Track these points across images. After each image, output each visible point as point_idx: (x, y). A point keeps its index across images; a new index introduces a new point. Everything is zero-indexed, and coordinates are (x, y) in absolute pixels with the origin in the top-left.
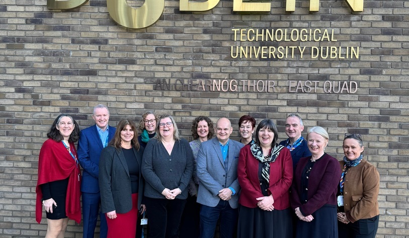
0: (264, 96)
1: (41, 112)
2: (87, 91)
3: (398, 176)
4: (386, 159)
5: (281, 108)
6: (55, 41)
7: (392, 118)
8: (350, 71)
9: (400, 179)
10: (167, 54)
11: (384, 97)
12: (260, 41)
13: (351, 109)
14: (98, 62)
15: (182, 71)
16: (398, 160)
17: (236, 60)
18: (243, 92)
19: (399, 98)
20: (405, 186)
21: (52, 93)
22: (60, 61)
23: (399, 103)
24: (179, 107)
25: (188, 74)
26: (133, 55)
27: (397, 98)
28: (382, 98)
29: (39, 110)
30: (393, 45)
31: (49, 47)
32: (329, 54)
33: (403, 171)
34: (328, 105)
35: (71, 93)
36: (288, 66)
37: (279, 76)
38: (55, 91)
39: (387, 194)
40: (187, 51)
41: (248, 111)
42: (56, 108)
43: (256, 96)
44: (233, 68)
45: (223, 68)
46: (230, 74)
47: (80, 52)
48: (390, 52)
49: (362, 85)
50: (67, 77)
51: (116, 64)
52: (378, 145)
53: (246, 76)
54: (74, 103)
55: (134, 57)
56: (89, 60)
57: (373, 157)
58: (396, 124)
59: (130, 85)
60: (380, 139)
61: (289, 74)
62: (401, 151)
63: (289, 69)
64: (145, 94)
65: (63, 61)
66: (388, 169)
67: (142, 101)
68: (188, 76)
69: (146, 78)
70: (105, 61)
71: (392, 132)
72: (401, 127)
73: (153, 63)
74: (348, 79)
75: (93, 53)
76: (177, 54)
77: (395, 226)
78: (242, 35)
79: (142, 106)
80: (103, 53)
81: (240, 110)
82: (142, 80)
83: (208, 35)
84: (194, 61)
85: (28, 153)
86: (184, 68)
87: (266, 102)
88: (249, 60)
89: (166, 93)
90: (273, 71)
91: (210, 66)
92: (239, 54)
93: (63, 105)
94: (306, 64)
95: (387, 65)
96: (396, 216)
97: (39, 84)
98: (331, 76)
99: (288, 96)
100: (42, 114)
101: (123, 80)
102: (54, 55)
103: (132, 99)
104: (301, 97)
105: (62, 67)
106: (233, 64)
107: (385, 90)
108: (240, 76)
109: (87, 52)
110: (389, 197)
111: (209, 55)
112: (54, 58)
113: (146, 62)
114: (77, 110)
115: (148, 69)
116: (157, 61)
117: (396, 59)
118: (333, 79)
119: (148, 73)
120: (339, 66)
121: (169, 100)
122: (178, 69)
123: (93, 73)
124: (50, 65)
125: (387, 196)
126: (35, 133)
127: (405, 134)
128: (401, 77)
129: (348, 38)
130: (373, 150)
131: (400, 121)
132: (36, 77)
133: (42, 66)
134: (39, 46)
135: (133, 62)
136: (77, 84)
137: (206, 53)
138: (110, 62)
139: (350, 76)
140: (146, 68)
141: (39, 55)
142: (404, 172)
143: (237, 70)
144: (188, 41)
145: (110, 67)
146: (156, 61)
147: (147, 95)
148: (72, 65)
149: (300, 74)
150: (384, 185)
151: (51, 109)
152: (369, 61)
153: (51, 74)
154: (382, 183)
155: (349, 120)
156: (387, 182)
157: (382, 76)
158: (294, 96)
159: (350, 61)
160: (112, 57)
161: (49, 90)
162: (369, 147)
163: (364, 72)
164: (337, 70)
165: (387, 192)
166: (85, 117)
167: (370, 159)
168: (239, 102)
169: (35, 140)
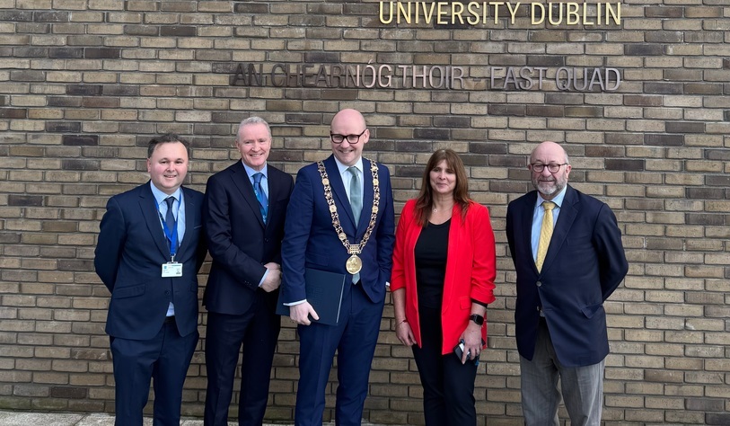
0: (444, 96)
1: (9, 130)
2: (99, 89)
3: (705, 252)
4: (681, 219)
5: (476, 119)
7: (690, 139)
8: (605, 49)
9: (710, 259)
10: (257, 16)
11: (672, 97)
13: (609, 122)
14: (122, 32)
15: (285, 49)
16: (704, 222)
17: (388, 27)
18: (403, 89)
19: (700, 100)
20: (719, 272)
21: (30, 93)
22: (49, 31)
23: (702, 109)
24: (280, 117)
25: (296, 54)
27: (697, 101)
28: (668, 99)
29: (4, 127)
31: (29, 4)
33: (715, 241)
34: (566, 113)
35: (68, 93)
36: (488, 40)
37: (472, 58)
38: (37, 89)
39: (686, 288)
40: (297, 10)
41: (414, 126)
42: (37, 122)
43: (428, 96)
44: (384, 43)
45: (364, 43)
46: (377, 53)
47: (88, 13)
48: (680, 12)
49: (628, 74)
50: (62, 61)
51: (157, 35)
52: (664, 191)
53: (409, 58)
54: (73, 114)
55: (194, 21)
56: (104, 29)
57: (656, 215)
58: (698, 150)
59: (185, 75)
60: (669, 180)
61: (489, 55)
62: (709, 203)
63: (490, 45)
64: (214, 93)
65: (55, 31)
66: (685, 239)
67: (208, 107)
68: (298, 57)
69: (214, 63)
70: (136, 31)
71: (690, 166)
72: (707, 155)
73: (229, 34)
74: (601, 64)
75: (112, 15)
76: (276, 17)
77: (704, 352)
79: (207, 117)
80: (133, 15)
81: (398, 124)
82: (208, 67)
84: (309, 30)
86: (289, 44)
87: (447, 108)
88: (414, 28)
89: (254, 92)
90: (460, 49)
91: (339, 39)
93: (51, 116)
94: (522, 36)
95: (676, 37)
96: (704, 332)
97: (5, 76)
98: (569, 58)
99: (489, 97)
100: (9, 135)
101: (170, 67)
102: (36, 21)
103: (188, 103)
104: (515, 98)
105: (52, 43)
106: (383, 36)
107: (674, 85)
108: (397, 58)
109: (100, 14)
110: (689, 294)
111: (338, 18)
112: (38, 25)
113: (216, 31)
114: (78, 127)
115: (219, 44)
116: (238, 29)
117: (694, 25)
118: (573, 64)
119: (219, 52)
120: (583, 39)
121: (261, 105)
122: (278, 44)
123: (111, 53)
124: (29, 39)
125: (685, 292)
127: (716, 169)
128: (704, 59)
130: (655, 200)
131: (705, 144)
133: (13, 40)
134: (9, 3)
135: (190, 32)
136: (79, 74)
137: (333, 14)
138: (144, 32)
139: (605, 57)
140: (216, 43)
141: (7, 20)
142: (717, 244)
143: (392, 46)
145: (146, 42)
146: (235, 30)
147: (216, 95)
148: (71, 39)
149: (512, 54)
150: (678, 271)
151: (27, 125)
152: (640, 30)
153: (30, 56)
154: (674, 267)
155: (606, 143)
156: (685, 265)
157: (666, 59)
158: (501, 97)
159: (606, 30)
160: (150, 23)
161: (25, 89)
162: (647, 195)
163: (633, 50)
164: (580, 46)
165: (685, 284)
166: (93, 140)
167: (650, 219)
168: (395, 108)
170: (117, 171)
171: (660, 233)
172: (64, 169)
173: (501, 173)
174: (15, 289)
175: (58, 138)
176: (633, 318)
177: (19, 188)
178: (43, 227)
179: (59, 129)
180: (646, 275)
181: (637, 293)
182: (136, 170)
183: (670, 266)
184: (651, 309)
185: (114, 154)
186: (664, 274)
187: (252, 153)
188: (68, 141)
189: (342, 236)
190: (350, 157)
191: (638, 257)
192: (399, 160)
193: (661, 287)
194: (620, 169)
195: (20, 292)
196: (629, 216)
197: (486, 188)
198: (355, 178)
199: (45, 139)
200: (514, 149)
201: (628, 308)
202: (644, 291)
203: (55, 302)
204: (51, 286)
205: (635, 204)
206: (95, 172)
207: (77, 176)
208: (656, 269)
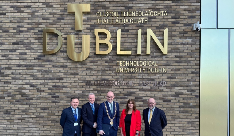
0: (130, 87)
1: (40, 95)
2: (59, 86)
3: (183, 119)
4: (178, 112)
5: (136, 92)
6: (46, 66)
7: (180, 96)
8: (163, 77)
9: (184, 120)
10: (91, 71)
11: (177, 87)
12: (128, 66)
13: (164, 92)
14: (63, 74)
15: (97, 78)
16: (183, 113)
17: (118, 73)
18: (121, 86)
20: (186, 123)
21: (45, 87)
22: (48, 74)
23: (183, 90)
24: (96, 92)
26: (77, 72)
27: (182, 88)
29: (39, 94)
30: (179, 67)
31: (44, 69)
32: (155, 71)
33: (185, 116)
34: (155, 91)
35: (52, 87)
36: (139, 76)
37: (135, 79)
39: (179, 126)
40: (99, 70)
41: (124, 93)
42: (46, 93)
43: (127, 87)
44: (117, 76)
45: (113, 76)
46: (116, 79)
47: (56, 71)
48: (178, 70)
49: (168, 83)
50: (51, 80)
51: (70, 75)
52: (175, 106)
53: (123, 80)
54: (53, 91)
55: (78, 72)
56: (60, 74)
57: (173, 111)
58: (182, 98)
59: (76, 83)
60: (176, 104)
61: (139, 79)
62: (184, 109)
63: (139, 77)
64: (82, 87)
66: (179, 116)
67: (81, 90)
68: (100, 79)
69: (82, 81)
70: (66, 74)
71: (180, 101)
72: (184, 99)
73: (85, 75)
75: (61, 71)
76: (95, 71)
78: (120, 63)
79: (81, 92)
80: (65, 71)
81: (120, 93)
82: (81, 82)
83: (107, 64)
84: (102, 74)
85: (35, 111)
87: (130, 90)
88: (124, 73)
89: (91, 87)
90: (133, 78)
91: (108, 76)
92: (120, 71)
93: (49, 92)
94: (146, 75)
95: (178, 75)
96: (183, 135)
97: (39, 84)
98: (155, 79)
99: (139, 87)
100: (40, 96)
101: (74, 81)
102: (45, 72)
103: (77, 89)
104: (144, 87)
105: (49, 77)
106: (117, 75)
107: (177, 85)
108: (120, 79)
109: (59, 71)
110: (180, 127)
111: (108, 71)
112: (46, 73)
113: (83, 74)
114: (55, 94)
115: (83, 77)
116: (87, 74)
117: (181, 72)
120: (158, 75)
121: (92, 89)
122: (96, 77)
123: (61, 79)
124: (44, 76)
125: (179, 127)
126: (37, 103)
127: (185, 102)
128: (183, 79)
129: (162, 64)
130: (173, 108)
132: (38, 81)
133: (41, 76)
134: (39, 68)
135: (77, 74)
136: (55, 83)
137: (107, 70)
139: (163, 79)
141: (39, 72)
142: (185, 117)
144: (99, 66)
145: (68, 76)
148: (53, 76)
149: (144, 78)
150: (178, 122)
151: (44, 94)
152: (170, 73)
153: (44, 79)
154: (177, 122)
155: (163, 97)
156: (179, 121)
157: (175, 79)
158: (141, 87)
159: (163, 74)
160: (69, 73)
161: (44, 86)
162: (171, 107)
163: (169, 78)
164: (158, 77)
165: (179, 125)
166: (58, 97)
167: (172, 112)
168: (120, 90)
169: (38, 106)
170: (63, 103)
171: (174, 115)
172: (52, 102)
173: (142, 103)
174: (42, 127)
175: (50, 96)
177: (43, 106)
178: (48, 114)
179: (51, 94)
180: (171, 123)
181: (169, 127)
182: (67, 103)
184: (172, 130)
185: (62, 99)
186: (175, 123)
187: (91, 101)
188: (53, 97)
189: (109, 117)
190: (111, 101)
191: (169, 120)
192: (121, 100)
193: (174, 126)
194: (166, 102)
195: (44, 128)
196: (167, 112)
197: (138, 106)
198: (112, 105)
199: (48, 96)
200: (144, 98)
201: (167, 130)
202: (171, 126)
203: (51, 129)
204: (50, 126)
205: (169, 109)
206: (58, 103)
207: (55, 104)
208: (173, 122)
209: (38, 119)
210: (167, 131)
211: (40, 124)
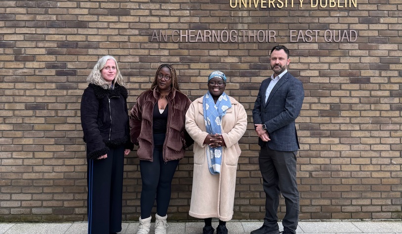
0: (265, 46)
1: (25, 68)
2: (76, 44)
3: (400, 124)
4: (388, 107)
7: (392, 67)
8: (349, 20)
10: (163, 4)
11: (383, 45)
13: (352, 58)
14: (87, 13)
15: (179, 22)
16: (400, 109)
17: (235, 10)
18: (243, 43)
19: (397, 46)
21: (36, 47)
22: (46, 13)
23: (398, 51)
24: (177, 59)
25: (185, 25)
26: (127, 6)
27: (395, 46)
28: (381, 46)
29: (22, 66)
34: (329, 54)
35: (58, 47)
36: (289, 16)
37: (279, 26)
38: (40, 44)
39: (391, 143)
40: (185, 1)
41: (249, 63)
42: (41, 63)
43: (257, 46)
44: (233, 18)
45: (222, 18)
46: (229, 24)
47: (69, 3)
48: (386, 1)
49: (361, 33)
50: (54, 29)
51: (107, 15)
52: (380, 93)
53: (246, 26)
54: (61, 58)
56: (77, 11)
57: (376, 106)
58: (396, 72)
59: (123, 37)
60: (382, 88)
61: (289, 24)
63: (290, 18)
64: (140, 46)
65: (49, 13)
66: (390, 118)
67: (137, 54)
68: (186, 27)
69: (140, 30)
70: (96, 12)
71: (392, 80)
72: (401, 74)
73: (147, 14)
74: (347, 28)
75: (82, 4)
76: (174, 5)
77: (401, 175)
79: (137, 59)
80: (94, 4)
81: (240, 61)
82: (137, 32)
84: (192, 11)
85: (10, 113)
86: (181, 19)
87: (267, 52)
88: (249, 10)
89: (162, 45)
90: (273, 21)
91: (208, 16)
93: (49, 60)
94: (306, 14)
95: (384, 14)
96: (401, 165)
97: (22, 38)
98: (331, 25)
99: (289, 46)
100: (25, 70)
101: (116, 32)
102: (38, 7)
103: (126, 52)
105: (48, 19)
106: (232, 15)
107: (384, 38)
108: (240, 26)
109: (75, 3)
110: (393, 146)
111: (207, 5)
112: (39, 9)
113: (140, 13)
114: (65, 66)
115: (142, 19)
116: (153, 11)
117: (393, 8)
118: (333, 28)
119: (143, 24)
120: (338, 15)
121: (166, 53)
122: (175, 19)
123: (82, 25)
124: (35, 17)
125: (391, 145)
126: (17, 92)
128: (398, 25)
130: (375, 99)
131: (399, 69)
132: (18, 30)
133: (26, 18)
135: (126, 13)
136: (64, 36)
137: (204, 3)
138: (101, 13)
139: (349, 24)
140: (141, 19)
143: (237, 20)
145: (101, 18)
146: (151, 12)
147: (142, 47)
148: (59, 17)
149: (301, 23)
150: (387, 134)
151: (35, 65)
152: (366, 10)
153: (36, 27)
154: (385, 132)
155: (350, 69)
156: (391, 131)
157: (380, 25)
158: (295, 46)
159: (349, 10)
160: (104, 8)
161: (34, 45)
162: (371, 96)
163: (363, 21)
164: (337, 19)
165: (390, 141)
166: (73, 73)
167: (373, 108)
168: (239, 53)
169: (17, 99)
171: (378, 115)
172: (57, 89)
174: (31, 156)
175: (53, 72)
176: (365, 159)
177: (32, 99)
178: (46, 121)
179: (54, 67)
180: (371, 137)
181: (367, 146)
183: (383, 132)
184: (374, 154)
186: (380, 136)
188: (59, 74)
191: (367, 127)
192: (242, 81)
193: (379, 142)
194: (357, 83)
195: (34, 158)
196: (362, 107)
199: (46, 72)
200: (303, 74)
201: (363, 154)
202: (371, 145)
203: (54, 162)
204: (52, 153)
205: (366, 100)
206: (75, 90)
207: (65, 92)
208: (376, 134)
209: (19, 134)
210: (361, 157)
211: (22, 148)
